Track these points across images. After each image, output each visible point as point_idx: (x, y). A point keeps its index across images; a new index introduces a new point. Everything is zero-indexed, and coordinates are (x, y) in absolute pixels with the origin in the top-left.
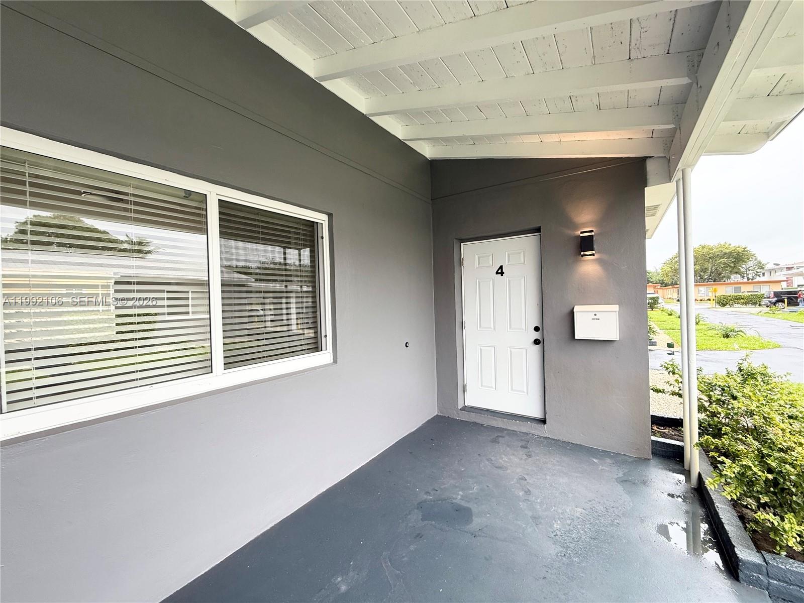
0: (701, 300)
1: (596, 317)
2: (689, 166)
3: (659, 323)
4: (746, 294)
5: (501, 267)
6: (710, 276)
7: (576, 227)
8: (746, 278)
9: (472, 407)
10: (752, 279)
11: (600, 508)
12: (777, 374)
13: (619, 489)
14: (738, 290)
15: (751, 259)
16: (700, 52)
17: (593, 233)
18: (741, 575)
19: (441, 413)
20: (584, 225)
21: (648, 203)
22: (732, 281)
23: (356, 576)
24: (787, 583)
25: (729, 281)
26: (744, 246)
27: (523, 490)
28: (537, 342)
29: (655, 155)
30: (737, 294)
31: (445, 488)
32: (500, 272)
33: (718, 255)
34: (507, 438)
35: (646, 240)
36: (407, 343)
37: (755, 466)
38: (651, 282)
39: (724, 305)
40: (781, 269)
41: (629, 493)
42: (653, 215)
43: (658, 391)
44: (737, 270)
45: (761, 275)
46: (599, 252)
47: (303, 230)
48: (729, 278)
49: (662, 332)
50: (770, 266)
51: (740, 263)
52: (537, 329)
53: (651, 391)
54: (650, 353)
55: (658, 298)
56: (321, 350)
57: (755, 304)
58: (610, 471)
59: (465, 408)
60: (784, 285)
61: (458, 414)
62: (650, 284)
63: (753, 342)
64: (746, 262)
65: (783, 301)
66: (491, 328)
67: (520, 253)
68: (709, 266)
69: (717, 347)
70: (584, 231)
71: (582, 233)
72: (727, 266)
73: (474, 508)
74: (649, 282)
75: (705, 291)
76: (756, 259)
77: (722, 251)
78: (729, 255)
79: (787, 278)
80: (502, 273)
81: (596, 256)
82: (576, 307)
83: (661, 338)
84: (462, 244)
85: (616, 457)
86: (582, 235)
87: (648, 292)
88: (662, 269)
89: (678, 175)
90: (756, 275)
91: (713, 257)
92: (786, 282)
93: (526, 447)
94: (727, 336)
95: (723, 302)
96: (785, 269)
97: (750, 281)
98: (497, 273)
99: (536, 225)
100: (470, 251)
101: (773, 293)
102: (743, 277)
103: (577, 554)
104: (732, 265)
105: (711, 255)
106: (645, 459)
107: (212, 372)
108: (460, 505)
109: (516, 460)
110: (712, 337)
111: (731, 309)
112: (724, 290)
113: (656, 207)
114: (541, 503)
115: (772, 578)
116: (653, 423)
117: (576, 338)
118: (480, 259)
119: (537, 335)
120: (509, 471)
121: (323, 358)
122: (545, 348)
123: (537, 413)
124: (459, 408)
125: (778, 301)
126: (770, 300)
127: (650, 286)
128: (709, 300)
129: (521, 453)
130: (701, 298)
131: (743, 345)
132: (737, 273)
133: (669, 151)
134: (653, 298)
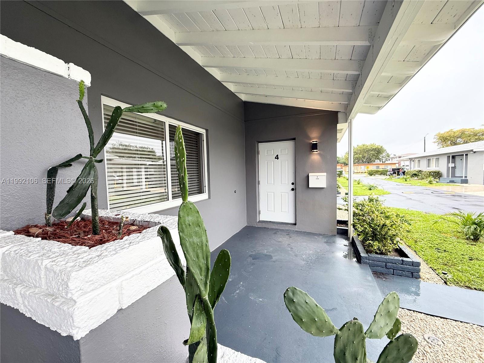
0: (362, 173)
1: (317, 178)
2: (353, 118)
3: (342, 184)
4: (381, 170)
5: (277, 156)
6: (366, 160)
7: (310, 139)
8: (382, 161)
9: (263, 221)
10: (384, 162)
11: (318, 250)
12: (381, 200)
13: (325, 245)
14: (378, 167)
15: (384, 152)
16: (356, 82)
17: (317, 142)
18: (362, 261)
19: (248, 224)
20: (314, 138)
21: (338, 128)
22: (376, 163)
23: (234, 277)
24: (374, 261)
25: (374, 163)
26: (381, 146)
27: (290, 248)
28: (293, 189)
29: (341, 111)
30: (377, 170)
31: (259, 250)
32: (277, 157)
33: (370, 150)
34: (280, 232)
35: (337, 143)
36: (235, 191)
37: (368, 227)
38: (340, 163)
39: (371, 175)
40: (396, 157)
41: (328, 245)
42: (341, 132)
43: (340, 209)
44: (378, 158)
45: (388, 160)
46: (319, 150)
47: (194, 137)
48: (374, 161)
49: (343, 188)
50: (391, 156)
51: (380, 154)
52: (293, 184)
53: (337, 209)
54: (337, 197)
55: (342, 171)
56: (203, 193)
57: (384, 174)
58: (322, 240)
59: (260, 222)
60: (397, 165)
61: (257, 224)
62: (339, 164)
63: (380, 192)
64: (382, 153)
65: (396, 173)
66: (272, 184)
67: (286, 149)
68: (366, 155)
69: (366, 194)
70: (314, 141)
71: (313, 142)
72: (374, 155)
73: (272, 255)
74: (338, 163)
75: (363, 168)
76: (386, 152)
77: (372, 148)
78: (374, 150)
79: (399, 162)
80: (278, 158)
81: (318, 152)
82: (309, 173)
83: (343, 191)
84: (259, 144)
85: (324, 235)
86: (313, 143)
87: (337, 168)
88: (345, 156)
89: (349, 121)
90: (386, 160)
91: (368, 151)
92: (398, 164)
93: (289, 235)
94: (370, 189)
95: (371, 174)
96: (398, 157)
97: (384, 163)
98: (275, 158)
99: (294, 137)
100: (262, 147)
101: (391, 169)
102: (381, 161)
103: (311, 263)
104: (376, 155)
105: (367, 150)
106: (334, 235)
107: (168, 200)
108: (266, 254)
109: (286, 239)
110: (364, 190)
111: (375, 177)
112: (372, 168)
113: (342, 129)
114: (297, 251)
115: (370, 260)
116: (337, 223)
117: (309, 187)
118: (268, 152)
119: (293, 187)
120: (283, 243)
121: (204, 196)
122: (297, 192)
123: (292, 221)
124: (257, 221)
125: (393, 173)
126: (390, 172)
127: (339, 165)
128: (365, 172)
129: (287, 236)
130: (362, 171)
131: (376, 193)
132: (378, 159)
133: (346, 110)
134: (340, 171)
